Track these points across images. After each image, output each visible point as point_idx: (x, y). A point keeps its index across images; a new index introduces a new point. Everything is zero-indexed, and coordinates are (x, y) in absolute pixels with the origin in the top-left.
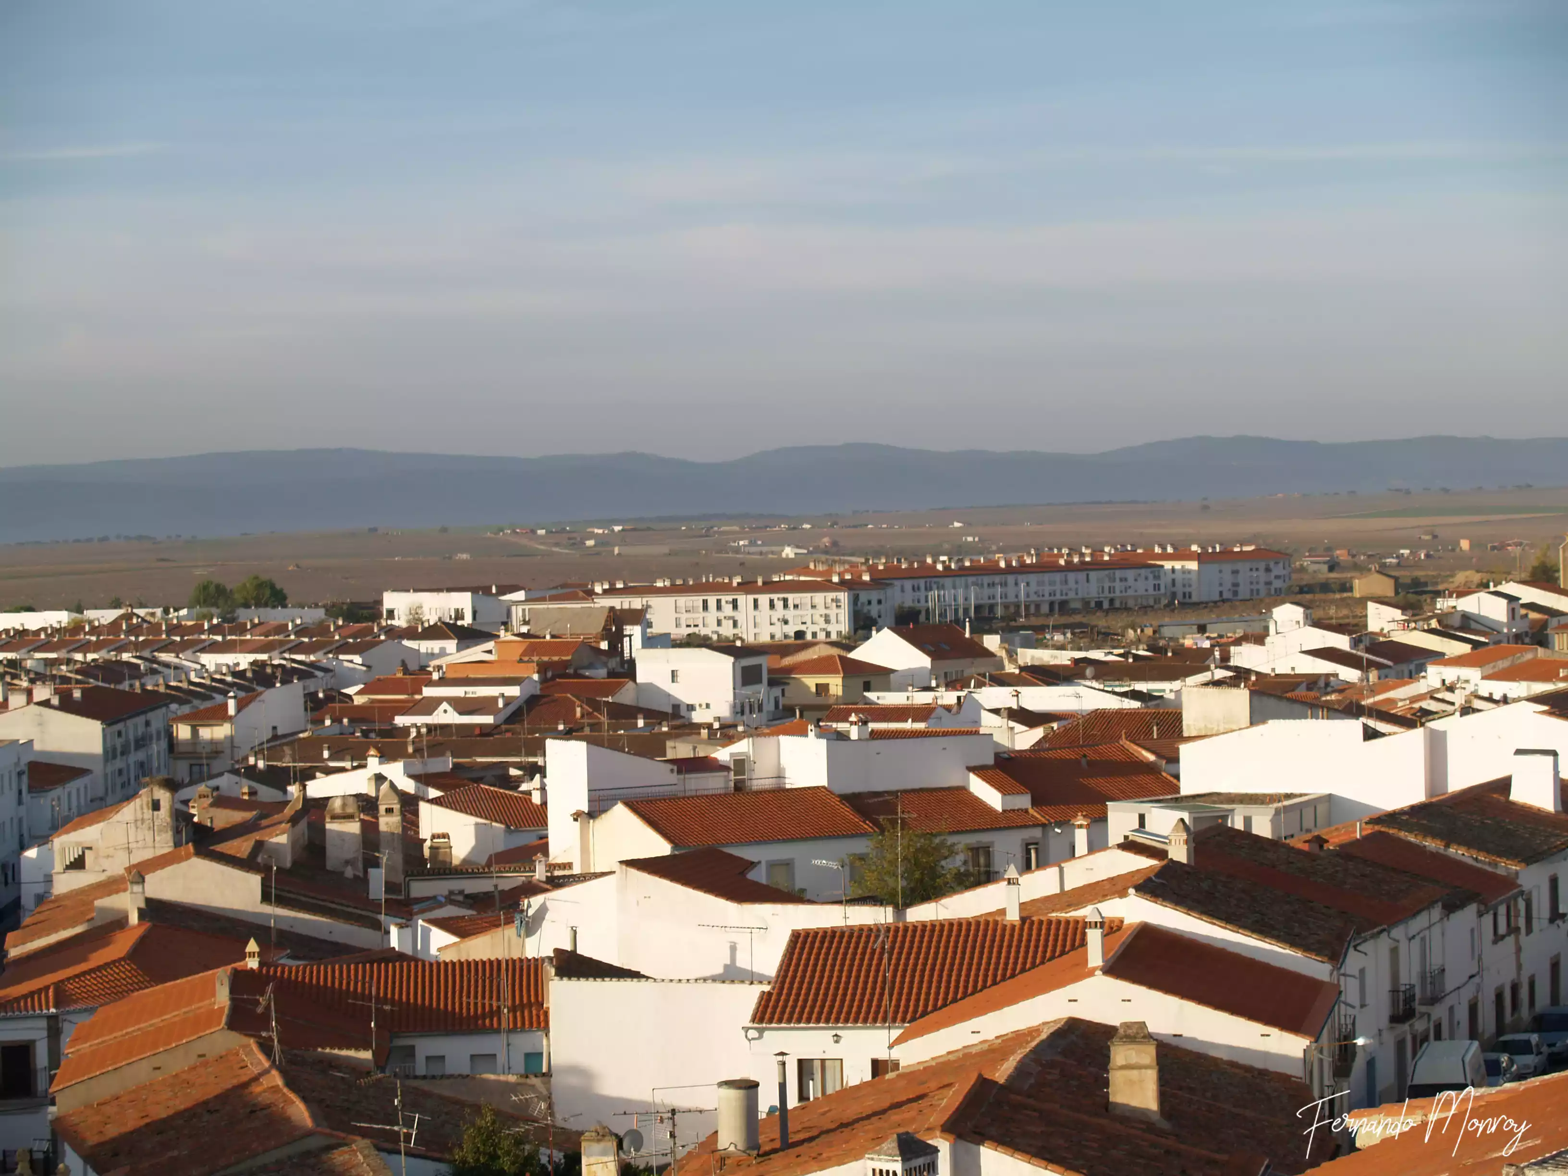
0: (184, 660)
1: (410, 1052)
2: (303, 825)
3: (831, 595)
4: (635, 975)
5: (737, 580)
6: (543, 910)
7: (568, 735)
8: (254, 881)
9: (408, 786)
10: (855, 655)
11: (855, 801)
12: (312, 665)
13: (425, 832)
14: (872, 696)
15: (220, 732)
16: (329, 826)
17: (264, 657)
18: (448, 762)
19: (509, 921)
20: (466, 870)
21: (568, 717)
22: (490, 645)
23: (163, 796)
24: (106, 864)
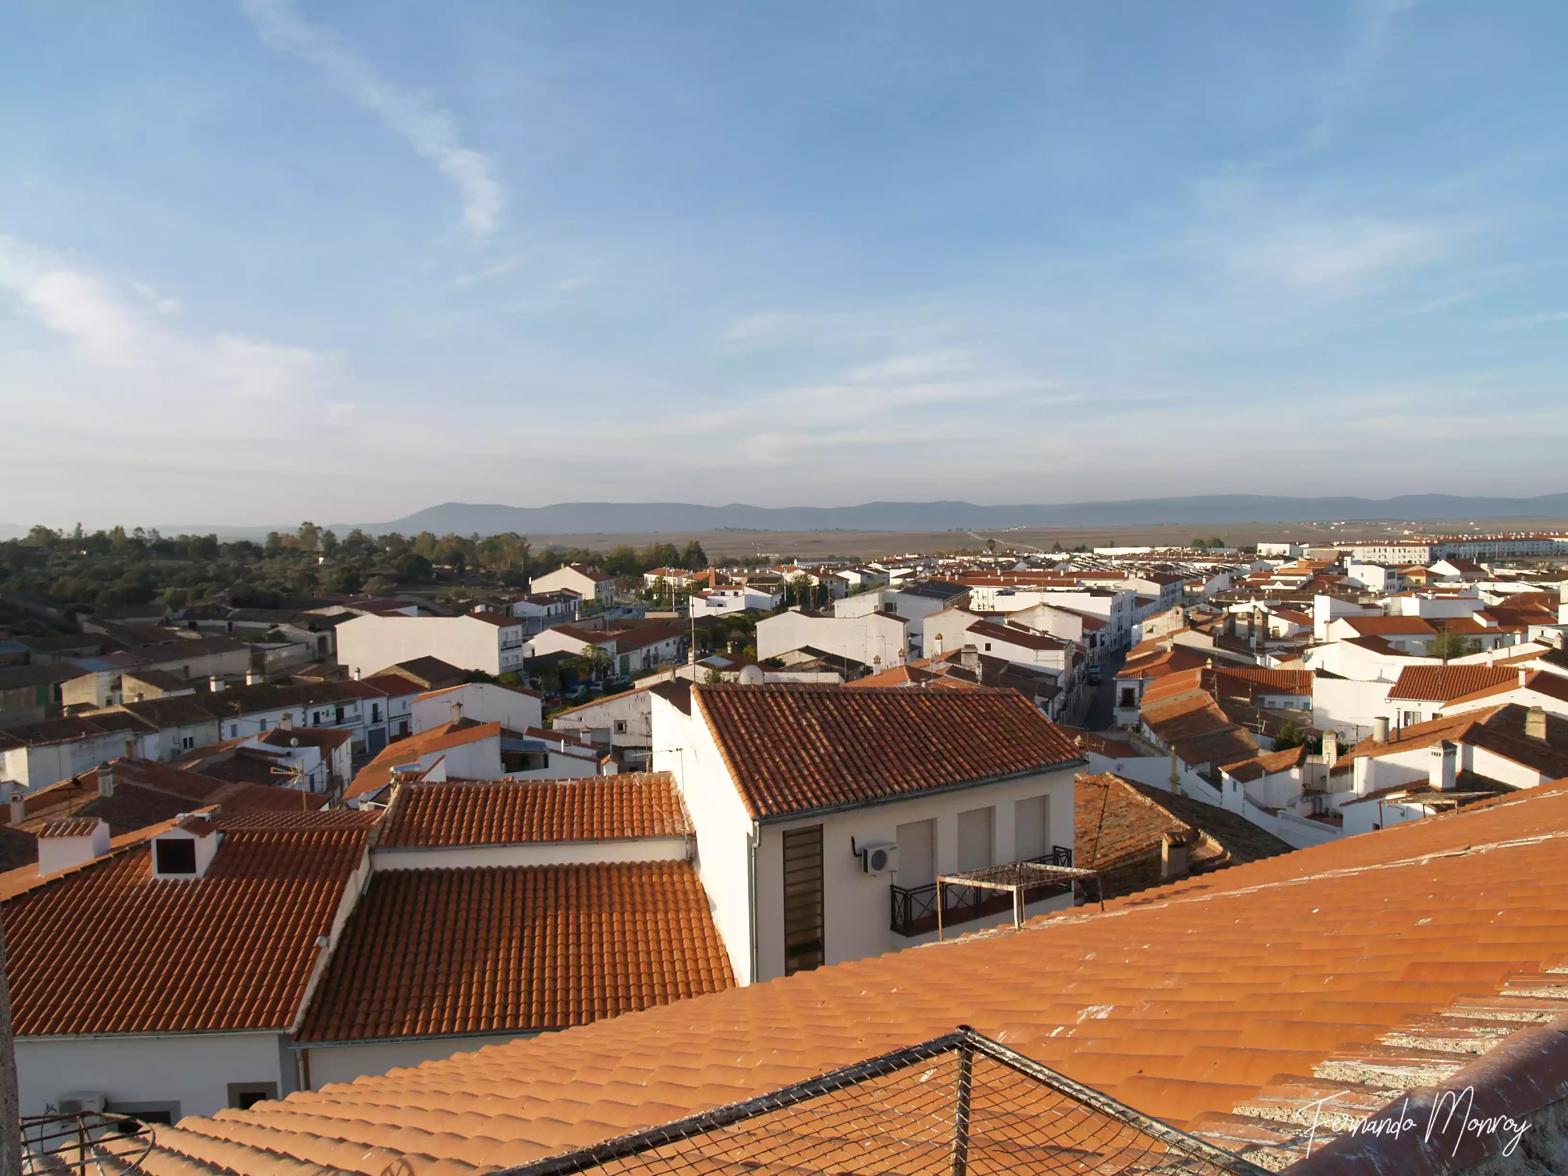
0: (1188, 565)
1: (1263, 699)
2: (1228, 621)
3: (1422, 548)
4: (1345, 678)
5: (1386, 542)
6: (1312, 654)
7: (1323, 594)
8: (1211, 639)
9: (1265, 610)
10: (1430, 569)
11: (1428, 621)
12: (1233, 568)
13: (1270, 625)
14: (1436, 584)
15: (1200, 589)
16: (1237, 622)
17: (1215, 564)
18: (1280, 602)
19: (1300, 657)
20: (1284, 639)
21: (1323, 588)
22: (1295, 562)
23: (1180, 610)
24: (1160, 631)
